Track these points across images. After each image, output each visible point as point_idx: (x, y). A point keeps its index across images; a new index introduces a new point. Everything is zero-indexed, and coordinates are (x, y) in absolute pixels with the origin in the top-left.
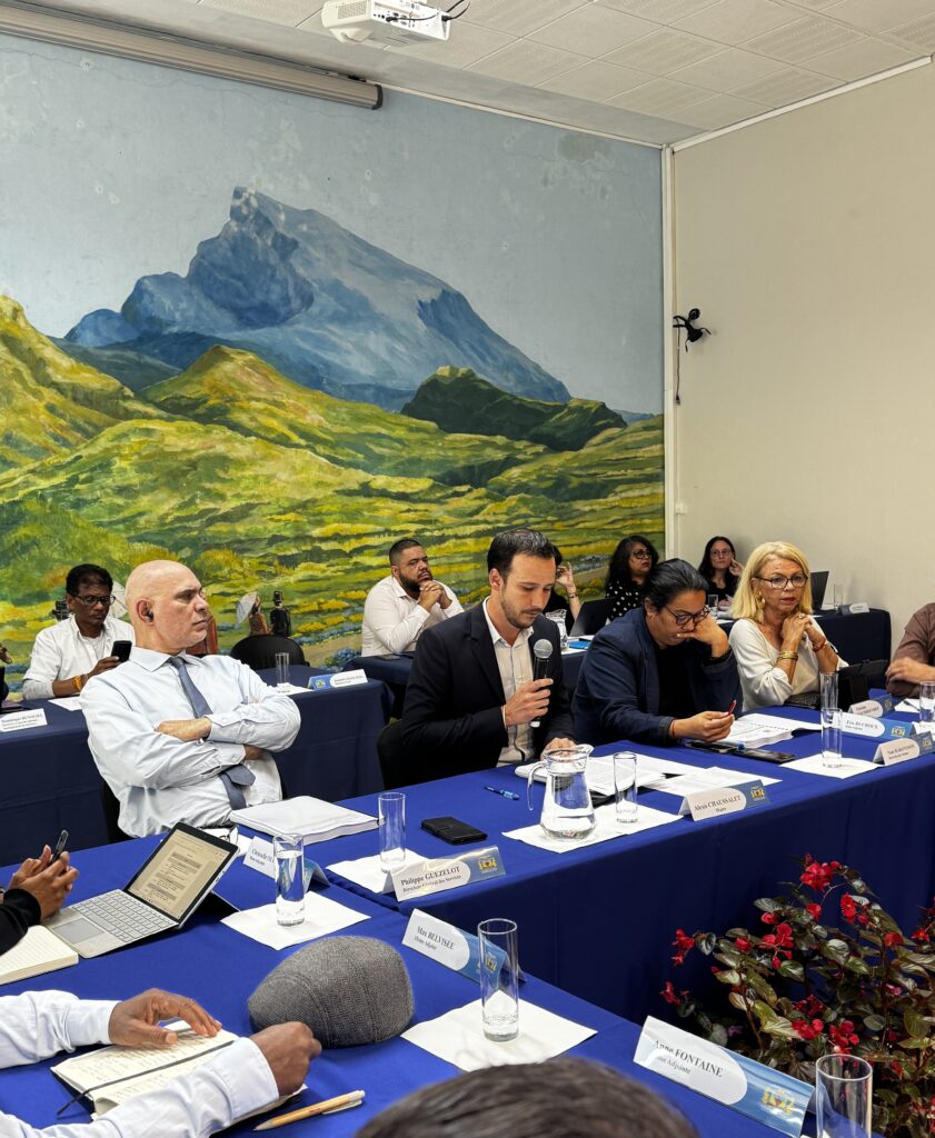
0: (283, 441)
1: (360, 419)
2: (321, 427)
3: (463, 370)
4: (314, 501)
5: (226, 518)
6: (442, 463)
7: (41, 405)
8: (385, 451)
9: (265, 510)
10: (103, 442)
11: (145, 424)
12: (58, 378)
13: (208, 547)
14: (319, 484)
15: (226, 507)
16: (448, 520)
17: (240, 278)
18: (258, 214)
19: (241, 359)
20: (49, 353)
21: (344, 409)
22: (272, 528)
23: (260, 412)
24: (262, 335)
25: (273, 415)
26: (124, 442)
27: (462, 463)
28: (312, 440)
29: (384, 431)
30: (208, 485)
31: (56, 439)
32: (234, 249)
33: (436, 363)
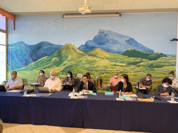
0: (103, 59)
1: (115, 56)
2: (109, 57)
3: (133, 49)
4: (107, 66)
5: (95, 67)
6: (128, 62)
7: (75, 55)
8: (118, 60)
9: (100, 67)
10: (81, 59)
11: (86, 57)
12: (77, 52)
13: (92, 71)
14: (108, 64)
15: (95, 66)
16: (129, 70)
17: (99, 40)
18: (102, 32)
19: (98, 49)
20: (77, 50)
21: (112, 54)
22: (101, 69)
23: (100, 55)
24: (102, 46)
25: (102, 56)
26: (84, 59)
27: (132, 62)
28: (107, 58)
29: (118, 57)
30: (93, 64)
31: (76, 58)
32: (99, 37)
33: (128, 48)
